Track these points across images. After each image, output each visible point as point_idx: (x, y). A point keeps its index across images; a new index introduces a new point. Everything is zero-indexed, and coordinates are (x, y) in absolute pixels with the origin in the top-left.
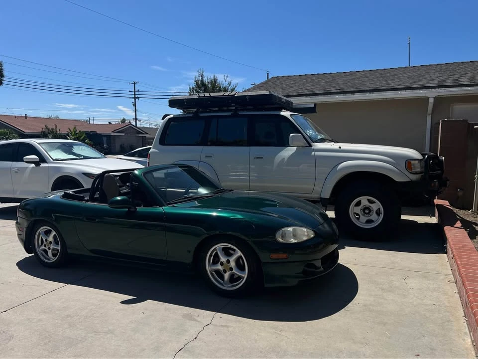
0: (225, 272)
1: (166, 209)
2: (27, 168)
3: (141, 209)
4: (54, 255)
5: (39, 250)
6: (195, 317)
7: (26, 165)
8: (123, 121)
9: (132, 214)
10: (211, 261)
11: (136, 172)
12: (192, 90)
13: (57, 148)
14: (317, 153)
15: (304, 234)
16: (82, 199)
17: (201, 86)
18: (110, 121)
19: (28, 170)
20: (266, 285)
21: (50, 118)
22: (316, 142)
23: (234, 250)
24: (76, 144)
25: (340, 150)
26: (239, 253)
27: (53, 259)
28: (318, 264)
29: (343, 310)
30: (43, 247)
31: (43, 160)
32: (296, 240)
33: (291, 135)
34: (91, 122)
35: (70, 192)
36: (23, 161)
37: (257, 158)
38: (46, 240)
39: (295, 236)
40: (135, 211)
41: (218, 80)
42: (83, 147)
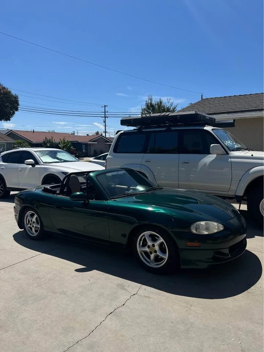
0: (151, 253)
1: (111, 202)
2: (27, 168)
3: (93, 202)
4: (36, 231)
5: (27, 227)
6: (126, 287)
7: (26, 166)
8: (97, 133)
9: (86, 205)
10: (141, 244)
11: (91, 174)
12: (143, 110)
13: (47, 154)
14: (233, 160)
15: (215, 227)
16: (54, 192)
17: (150, 107)
18: (88, 134)
19: (27, 170)
20: (182, 267)
21: (49, 132)
22: (233, 150)
23: (158, 237)
24: (59, 152)
25: (252, 157)
26: (162, 240)
27: (36, 234)
28: (227, 251)
29: (247, 291)
30: (29, 225)
31: (37, 163)
32: (207, 232)
33: (212, 145)
34: (76, 134)
35: (48, 187)
36: (24, 163)
37: (185, 163)
38: (31, 220)
39: (207, 229)
40: (88, 203)
41: (163, 103)
42: (64, 154)
